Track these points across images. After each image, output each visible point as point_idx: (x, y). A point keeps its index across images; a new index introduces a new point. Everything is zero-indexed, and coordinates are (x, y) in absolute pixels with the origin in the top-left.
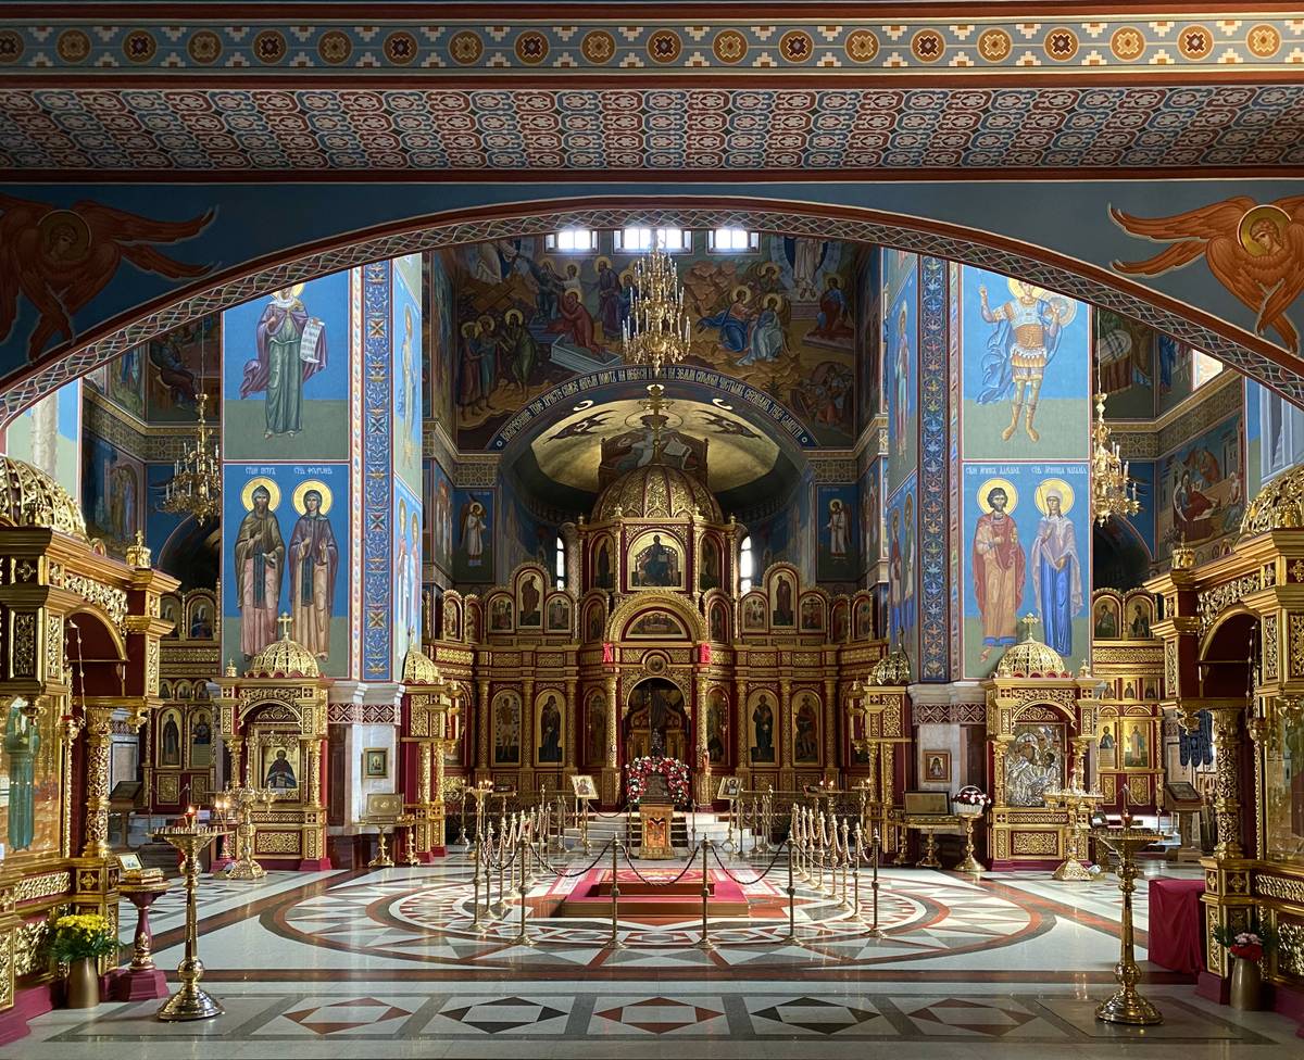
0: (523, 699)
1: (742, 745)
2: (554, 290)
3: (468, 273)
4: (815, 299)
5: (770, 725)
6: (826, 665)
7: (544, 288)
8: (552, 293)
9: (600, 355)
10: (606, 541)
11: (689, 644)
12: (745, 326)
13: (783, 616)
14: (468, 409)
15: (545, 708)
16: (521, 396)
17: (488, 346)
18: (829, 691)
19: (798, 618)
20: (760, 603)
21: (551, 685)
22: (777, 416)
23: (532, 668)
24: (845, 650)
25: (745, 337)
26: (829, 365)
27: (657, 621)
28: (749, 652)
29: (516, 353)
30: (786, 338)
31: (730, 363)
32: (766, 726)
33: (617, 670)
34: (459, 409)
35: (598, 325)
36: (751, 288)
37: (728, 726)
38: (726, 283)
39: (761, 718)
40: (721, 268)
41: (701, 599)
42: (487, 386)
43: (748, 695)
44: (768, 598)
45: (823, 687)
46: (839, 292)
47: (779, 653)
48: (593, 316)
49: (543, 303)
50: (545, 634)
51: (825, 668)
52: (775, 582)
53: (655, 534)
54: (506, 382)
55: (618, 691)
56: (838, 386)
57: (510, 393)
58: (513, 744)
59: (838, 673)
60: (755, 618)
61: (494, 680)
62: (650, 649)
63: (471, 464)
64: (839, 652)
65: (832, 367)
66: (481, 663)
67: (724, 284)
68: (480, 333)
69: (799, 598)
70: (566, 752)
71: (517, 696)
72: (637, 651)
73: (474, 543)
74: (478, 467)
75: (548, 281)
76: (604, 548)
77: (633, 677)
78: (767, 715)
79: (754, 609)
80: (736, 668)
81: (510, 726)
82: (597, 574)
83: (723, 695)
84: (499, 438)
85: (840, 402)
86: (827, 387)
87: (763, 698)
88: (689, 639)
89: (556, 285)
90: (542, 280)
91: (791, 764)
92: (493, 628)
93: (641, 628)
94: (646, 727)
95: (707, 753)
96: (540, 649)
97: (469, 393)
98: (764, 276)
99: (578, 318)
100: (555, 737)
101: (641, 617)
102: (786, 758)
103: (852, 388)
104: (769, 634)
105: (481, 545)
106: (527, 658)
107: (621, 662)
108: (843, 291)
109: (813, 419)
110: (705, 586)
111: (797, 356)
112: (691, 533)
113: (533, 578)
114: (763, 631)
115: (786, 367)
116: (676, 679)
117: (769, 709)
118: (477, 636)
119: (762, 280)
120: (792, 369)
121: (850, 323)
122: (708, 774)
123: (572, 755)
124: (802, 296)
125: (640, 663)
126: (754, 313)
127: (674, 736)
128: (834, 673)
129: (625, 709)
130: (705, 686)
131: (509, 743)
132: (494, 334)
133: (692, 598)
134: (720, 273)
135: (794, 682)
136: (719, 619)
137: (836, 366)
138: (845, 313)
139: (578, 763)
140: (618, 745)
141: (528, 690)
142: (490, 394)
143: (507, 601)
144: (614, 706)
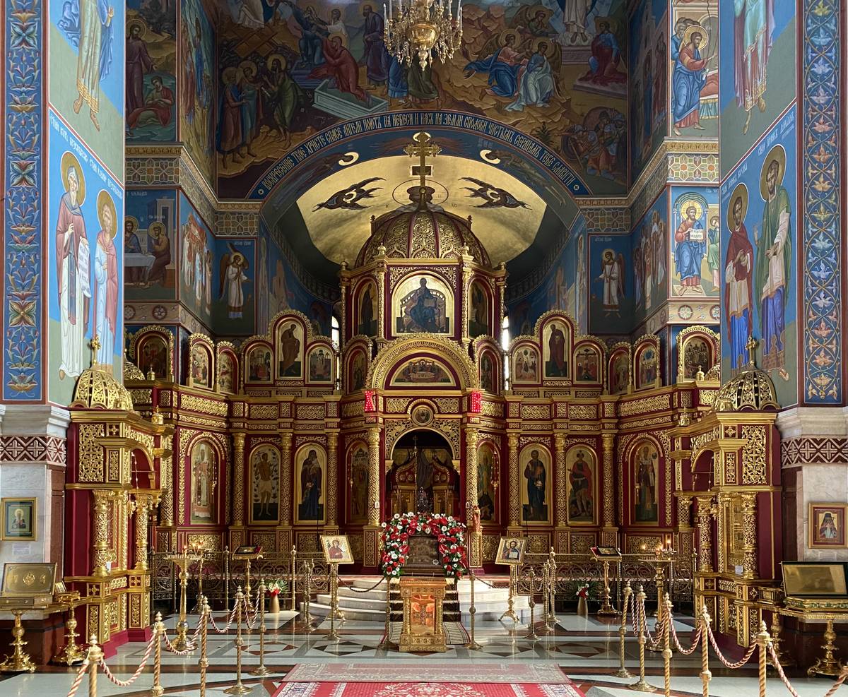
0: (281, 453)
1: (514, 503)
2: (317, 34)
3: (230, 18)
4: (586, 43)
5: (544, 482)
6: (604, 418)
7: (308, 33)
8: (315, 37)
9: (364, 100)
10: (370, 285)
11: (458, 393)
12: (514, 71)
13: (556, 367)
14: (229, 157)
15: (306, 463)
16: (283, 143)
17: (251, 92)
18: (607, 445)
19: (572, 369)
20: (532, 354)
21: (311, 438)
22: (548, 163)
23: (292, 420)
24: (624, 402)
25: (514, 82)
26: (600, 111)
27: (423, 368)
28: (521, 404)
29: (279, 99)
30: (557, 83)
31: (499, 108)
32: (540, 483)
33: (381, 420)
34: (219, 156)
35: (363, 70)
36: (520, 32)
37: (499, 482)
38: (494, 27)
39: (534, 473)
40: (489, 12)
41: (471, 346)
42: (249, 133)
43: (519, 449)
44: (541, 348)
45: (599, 440)
46: (611, 35)
47: (552, 406)
48: (357, 61)
49: (306, 47)
50: (305, 386)
51: (604, 421)
52: (547, 332)
53: (421, 276)
54: (268, 128)
55: (381, 443)
56: (610, 132)
57: (272, 139)
58: (271, 501)
59: (617, 426)
60: (526, 370)
61: (250, 432)
62: (415, 398)
63: (232, 213)
64: (617, 404)
65: (604, 114)
66: (236, 414)
67: (492, 27)
68: (241, 80)
69: (574, 348)
70: (328, 509)
71: (276, 451)
72: (402, 400)
73: (235, 295)
74: (239, 216)
75: (312, 25)
76: (367, 293)
77: (398, 429)
78: (539, 471)
79: (525, 359)
80: (508, 420)
81: (269, 482)
82: (360, 322)
83: (493, 449)
84: (260, 186)
85: (613, 149)
86: (599, 132)
87: (535, 454)
88: (458, 387)
89: (319, 30)
90: (305, 25)
91: (566, 523)
92: (251, 378)
93: (406, 375)
94: (412, 482)
95: (478, 511)
96: (299, 401)
97: (230, 139)
98: (533, 20)
99: (341, 63)
100: (315, 493)
101: (406, 365)
102: (561, 517)
103: (625, 133)
104: (541, 386)
105: (242, 297)
106: (285, 409)
107: (385, 412)
108: (615, 36)
109: (585, 167)
110: (474, 334)
111: (569, 101)
112: (460, 275)
113: (293, 327)
114: (536, 383)
115: (555, 114)
116: (446, 431)
117: (542, 465)
118: (233, 387)
119: (532, 24)
120: (563, 114)
121: (622, 67)
122: (479, 533)
123: (333, 511)
124: (573, 41)
125: (406, 413)
126: (523, 57)
127: (441, 492)
128: (612, 426)
129: (389, 463)
130: (475, 439)
131: (268, 499)
132: (256, 80)
133: (461, 343)
134: (489, 16)
135: (569, 437)
136: (489, 369)
137: (608, 112)
138: (617, 56)
139: (340, 521)
140: (380, 501)
141: (287, 445)
142: (252, 141)
143: (266, 351)
144: (377, 458)
